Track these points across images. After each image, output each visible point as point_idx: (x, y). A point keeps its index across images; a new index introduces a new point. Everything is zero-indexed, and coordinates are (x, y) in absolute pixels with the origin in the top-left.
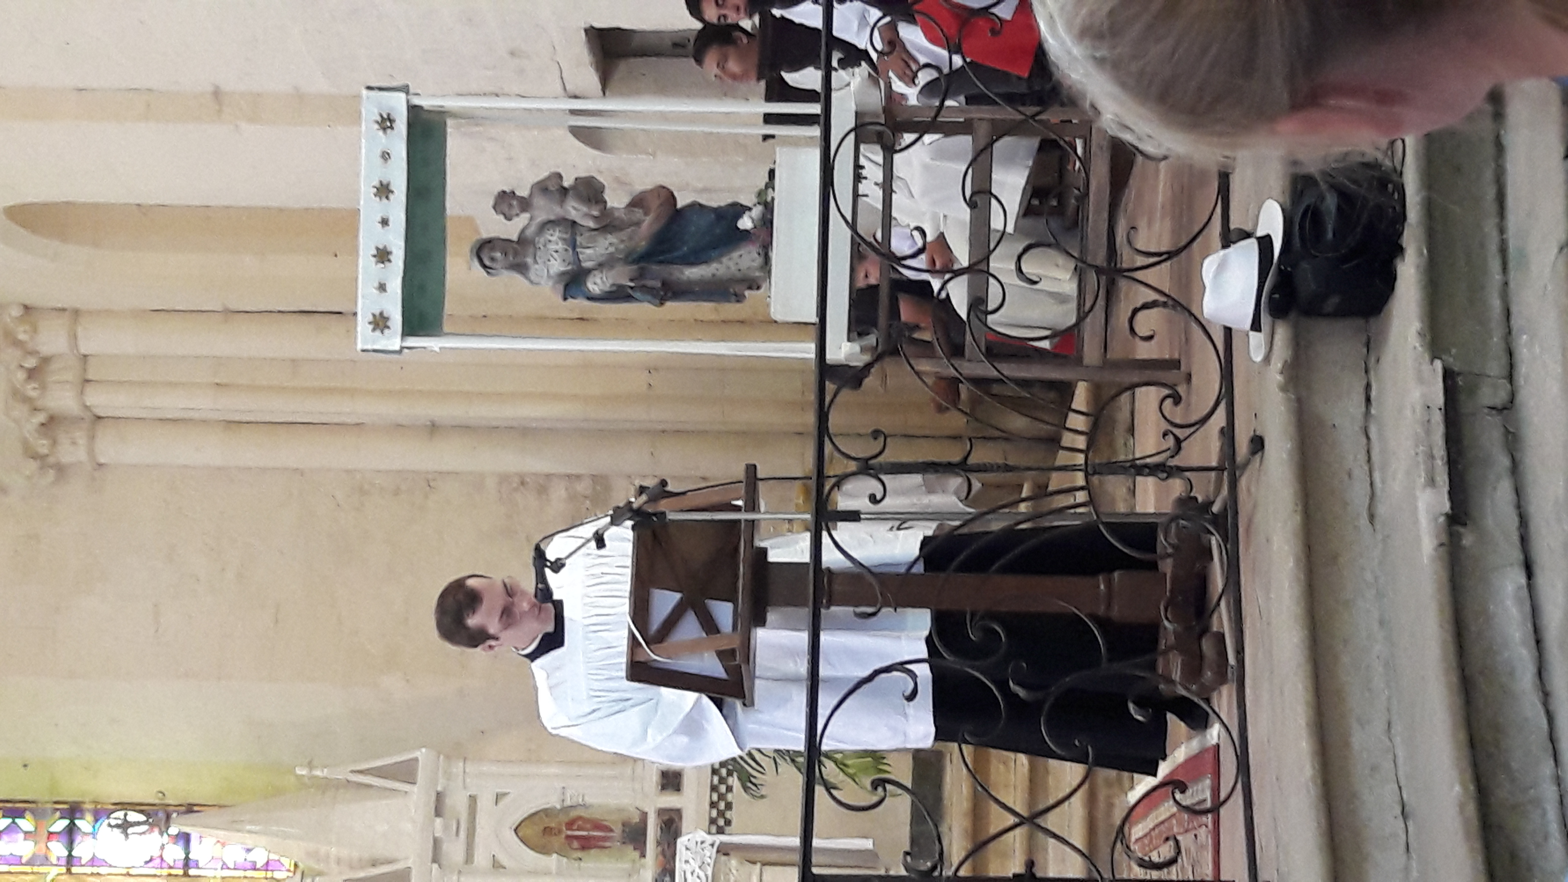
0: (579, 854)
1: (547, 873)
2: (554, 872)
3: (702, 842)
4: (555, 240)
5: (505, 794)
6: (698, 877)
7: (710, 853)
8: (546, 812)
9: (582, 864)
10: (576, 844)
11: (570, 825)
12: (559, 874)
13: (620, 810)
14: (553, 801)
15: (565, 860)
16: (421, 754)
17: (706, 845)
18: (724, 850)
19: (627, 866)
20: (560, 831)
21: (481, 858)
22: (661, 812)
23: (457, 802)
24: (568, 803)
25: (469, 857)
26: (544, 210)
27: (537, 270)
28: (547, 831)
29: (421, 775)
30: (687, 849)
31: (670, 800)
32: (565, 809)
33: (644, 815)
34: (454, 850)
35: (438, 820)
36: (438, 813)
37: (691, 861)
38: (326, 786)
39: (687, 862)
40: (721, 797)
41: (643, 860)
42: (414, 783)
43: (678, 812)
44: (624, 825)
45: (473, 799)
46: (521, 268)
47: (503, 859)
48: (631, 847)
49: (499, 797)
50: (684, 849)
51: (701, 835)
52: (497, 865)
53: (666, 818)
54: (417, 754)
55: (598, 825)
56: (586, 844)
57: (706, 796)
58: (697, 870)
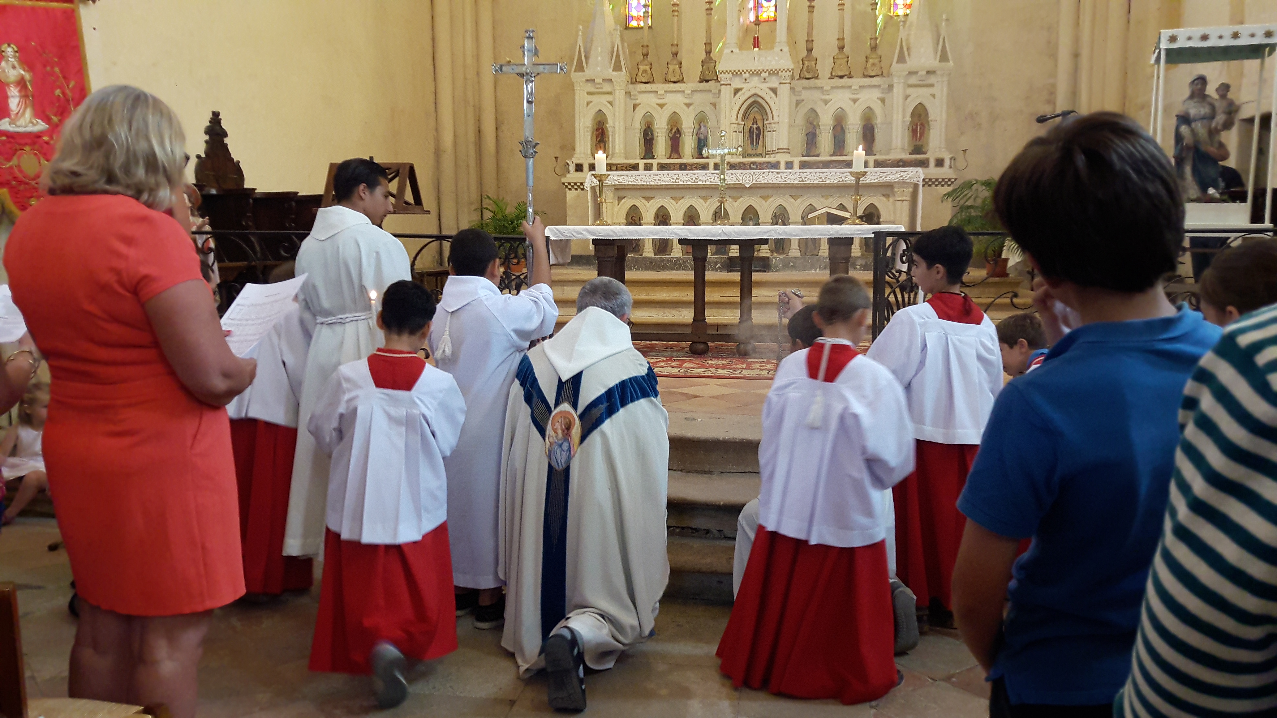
0: (910, 129)
1: (904, 117)
2: (905, 119)
3: (919, 177)
4: (1204, 110)
5: (934, 98)
6: (906, 176)
7: (915, 180)
8: (927, 115)
9: (907, 131)
10: (914, 127)
11: (922, 124)
12: (904, 122)
13: (927, 144)
14: (931, 117)
15: (909, 123)
16: (951, 63)
17: (918, 179)
18: (916, 186)
19: (906, 147)
20: (919, 120)
21: (910, 91)
22: (928, 160)
23: (932, 79)
24: (930, 123)
25: (910, 86)
26: (1220, 106)
27: (1191, 103)
28: (920, 116)
29: (943, 64)
30: (917, 172)
31: (932, 162)
32: (928, 122)
33: (925, 153)
34: (913, 80)
35: (925, 72)
36: (928, 72)
37: (912, 174)
38: (937, 27)
39: (912, 172)
40: (933, 183)
41: (908, 154)
42: (940, 61)
43: (927, 166)
44: (922, 145)
45: (932, 85)
46: (1192, 97)
47: (909, 100)
48: (913, 148)
49: (933, 96)
50: (917, 170)
51: (922, 177)
52: (907, 97)
53: (926, 162)
54: (951, 62)
55: (921, 135)
56: (914, 132)
57: (934, 177)
58: (909, 176)
